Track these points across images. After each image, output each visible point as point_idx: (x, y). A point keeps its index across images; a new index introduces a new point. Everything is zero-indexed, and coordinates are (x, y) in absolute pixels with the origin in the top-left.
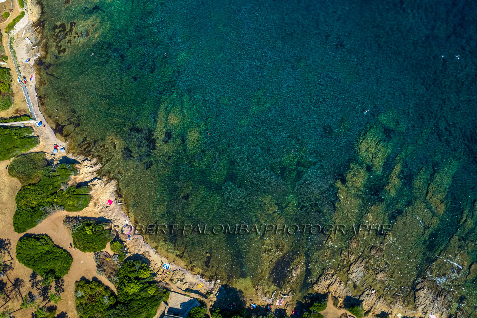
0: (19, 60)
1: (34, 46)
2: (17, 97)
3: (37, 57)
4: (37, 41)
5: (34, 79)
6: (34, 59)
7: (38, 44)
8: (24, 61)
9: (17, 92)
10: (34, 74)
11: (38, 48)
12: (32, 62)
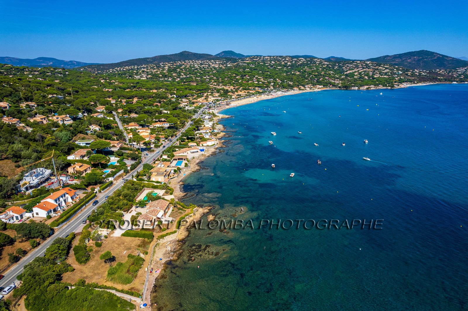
0: (155, 257)
1: (171, 252)
2: (138, 280)
3: (170, 259)
4: (175, 250)
5: (159, 272)
6: (167, 260)
7: (174, 252)
8: (158, 259)
9: (141, 276)
10: (160, 269)
11: (174, 254)
12: (164, 261)
